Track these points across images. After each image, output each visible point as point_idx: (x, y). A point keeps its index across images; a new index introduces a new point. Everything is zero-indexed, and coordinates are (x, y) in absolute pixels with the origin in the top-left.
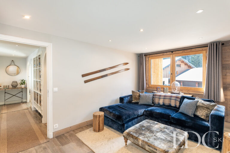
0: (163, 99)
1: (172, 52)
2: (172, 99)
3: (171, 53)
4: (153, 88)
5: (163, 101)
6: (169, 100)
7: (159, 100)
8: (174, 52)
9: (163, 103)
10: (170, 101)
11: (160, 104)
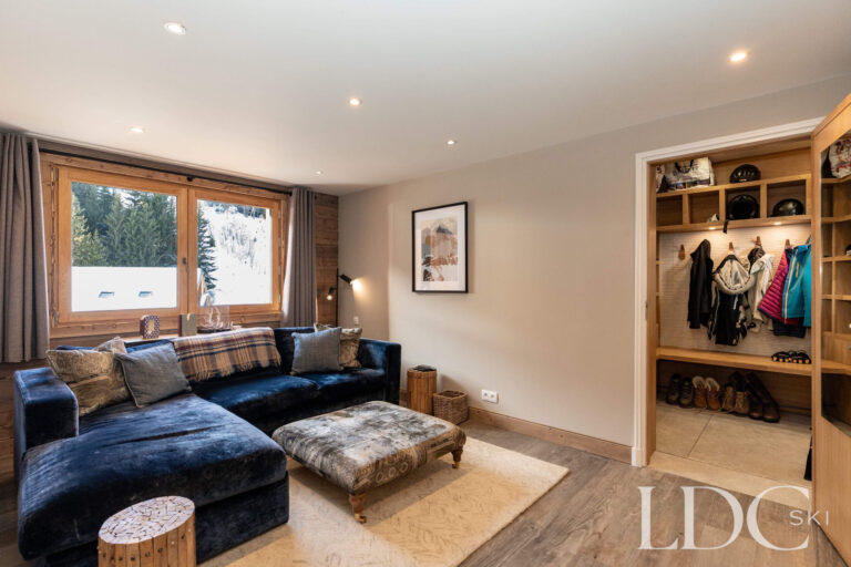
0: (226, 354)
1: (190, 179)
2: (259, 345)
3: (184, 180)
4: (94, 328)
5: (232, 358)
6: (251, 349)
7: (213, 362)
8: (196, 182)
9: (234, 366)
10: (255, 354)
11: (223, 375)
